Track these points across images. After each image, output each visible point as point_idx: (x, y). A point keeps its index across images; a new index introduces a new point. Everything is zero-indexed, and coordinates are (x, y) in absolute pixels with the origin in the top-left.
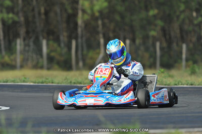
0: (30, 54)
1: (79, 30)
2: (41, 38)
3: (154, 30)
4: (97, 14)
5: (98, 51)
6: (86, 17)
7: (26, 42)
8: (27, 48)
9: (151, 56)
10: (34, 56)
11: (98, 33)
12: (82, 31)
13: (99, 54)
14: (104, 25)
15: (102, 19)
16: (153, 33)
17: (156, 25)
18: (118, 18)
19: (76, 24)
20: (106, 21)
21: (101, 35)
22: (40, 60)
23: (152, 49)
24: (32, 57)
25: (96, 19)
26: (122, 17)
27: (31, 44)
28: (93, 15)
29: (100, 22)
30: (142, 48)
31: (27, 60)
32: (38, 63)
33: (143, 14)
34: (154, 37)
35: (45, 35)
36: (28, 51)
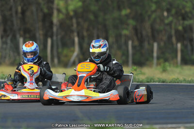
0: (8, 51)
1: (55, 29)
2: (18, 36)
3: (127, 29)
4: (72, 13)
5: (72, 49)
6: (61, 16)
7: (4, 39)
8: (4, 46)
9: (123, 55)
10: (12, 54)
11: (72, 32)
12: (57, 30)
13: (73, 51)
14: (78, 24)
15: (77, 19)
16: (125, 32)
17: (128, 25)
18: (92, 17)
19: (52, 23)
20: (80, 20)
21: (75, 34)
22: (17, 58)
23: (124, 47)
24: (10, 55)
25: (71, 18)
26: (96, 16)
27: (9, 41)
28: (68, 14)
29: (74, 21)
30: (115, 46)
31: (5, 57)
32: (15, 60)
33: (116, 14)
34: (126, 36)
35: (22, 33)
36: (6, 49)
